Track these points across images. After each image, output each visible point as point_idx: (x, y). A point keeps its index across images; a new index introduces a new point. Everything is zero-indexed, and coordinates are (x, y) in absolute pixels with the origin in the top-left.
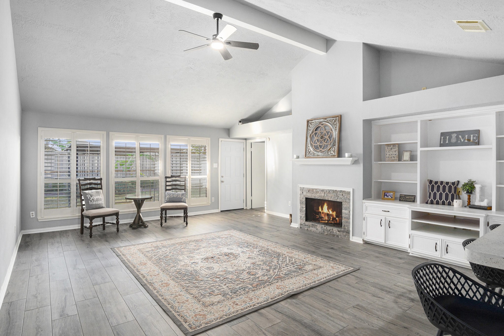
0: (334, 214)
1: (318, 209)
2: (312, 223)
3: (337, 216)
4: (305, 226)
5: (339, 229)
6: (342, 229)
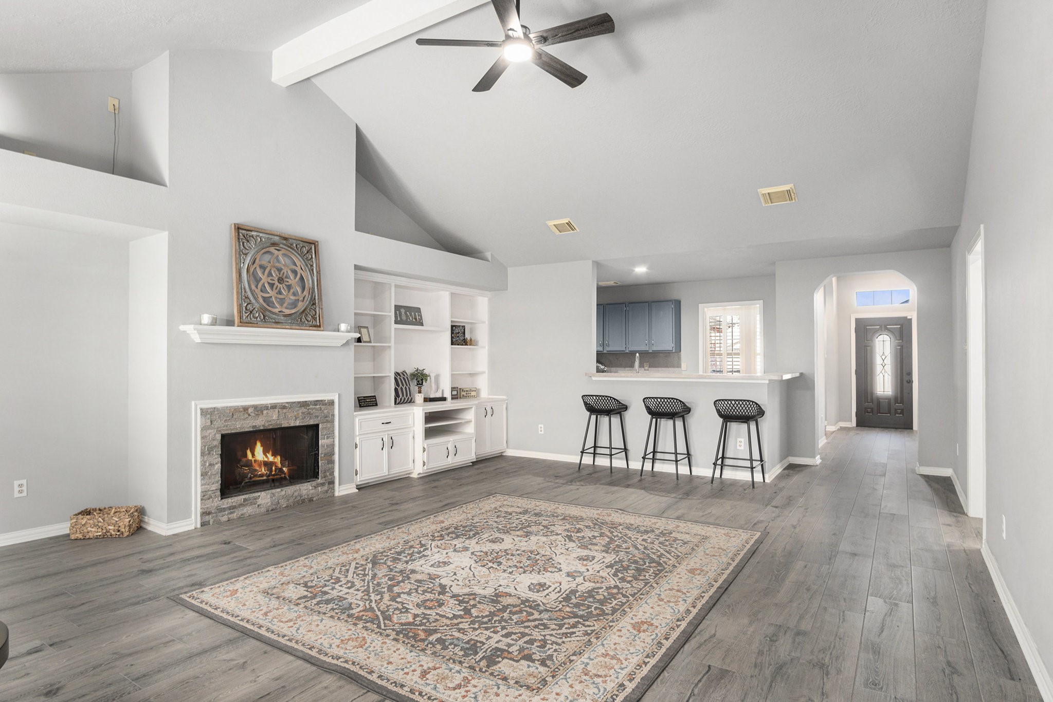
0: (278, 460)
3: (283, 465)
4: (220, 514)
5: (314, 483)
6: (320, 481)
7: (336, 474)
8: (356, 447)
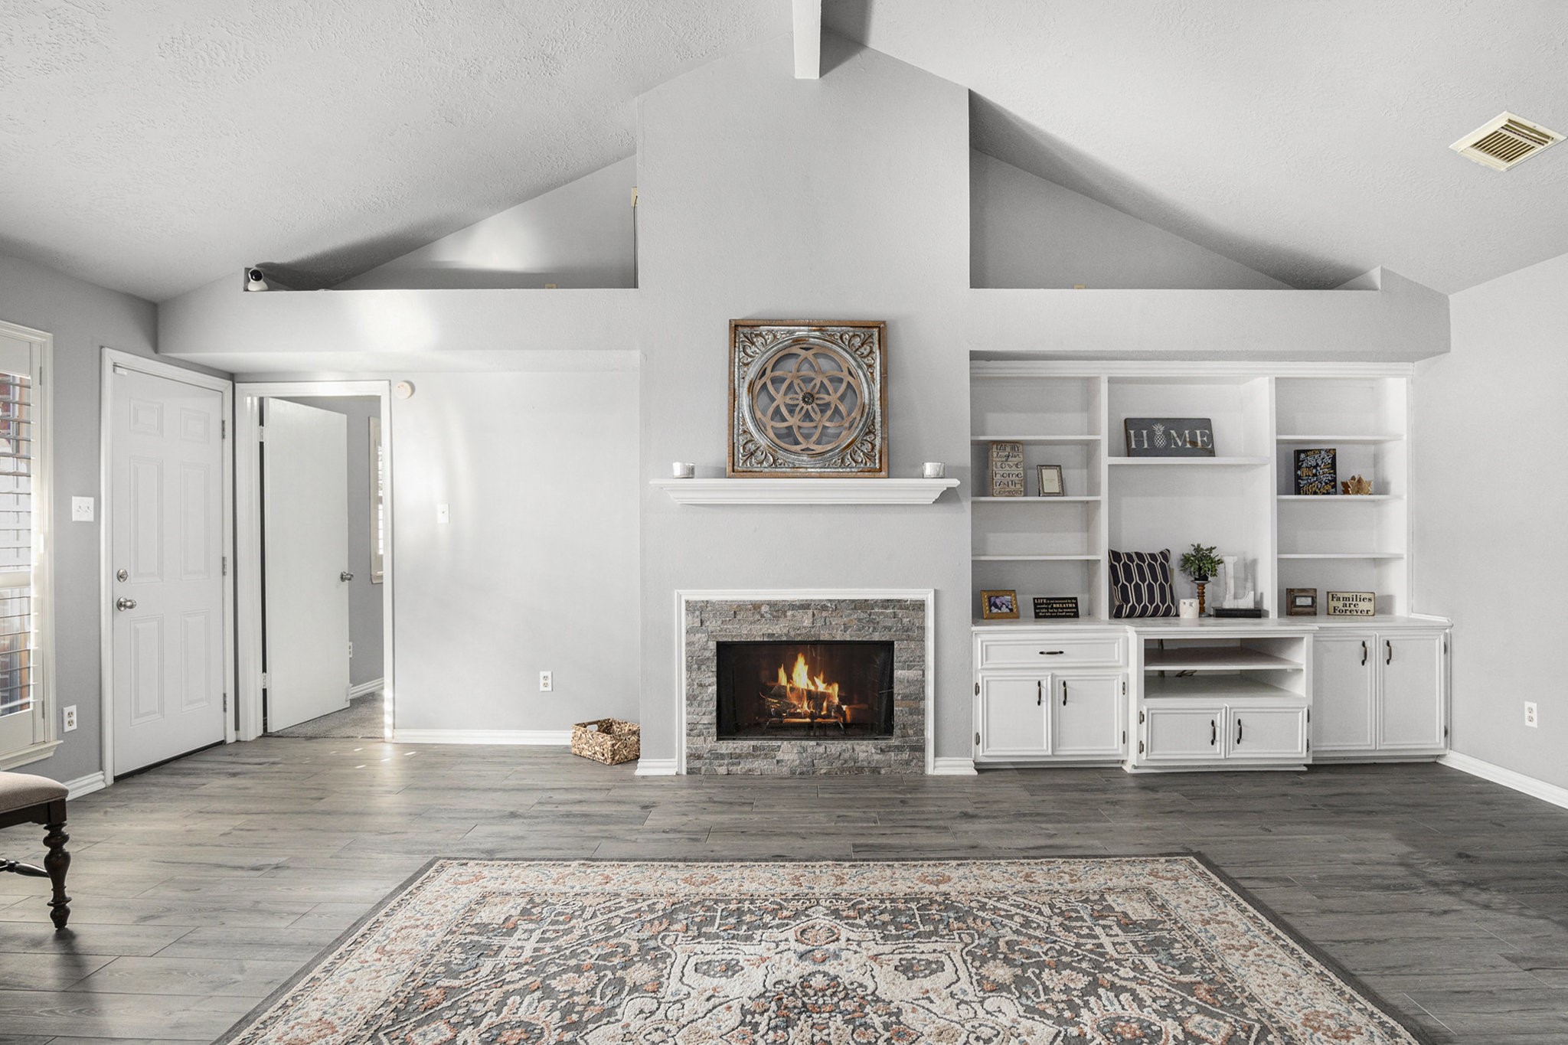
0: (834, 690)
1: (776, 678)
2: (753, 743)
3: (842, 700)
4: (716, 762)
5: (882, 744)
6: (894, 741)
7: (930, 734)
8: (977, 693)
